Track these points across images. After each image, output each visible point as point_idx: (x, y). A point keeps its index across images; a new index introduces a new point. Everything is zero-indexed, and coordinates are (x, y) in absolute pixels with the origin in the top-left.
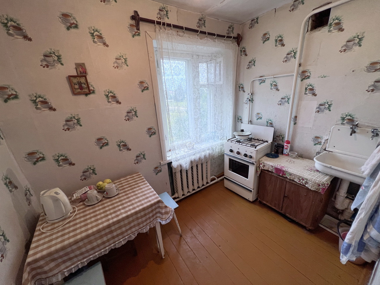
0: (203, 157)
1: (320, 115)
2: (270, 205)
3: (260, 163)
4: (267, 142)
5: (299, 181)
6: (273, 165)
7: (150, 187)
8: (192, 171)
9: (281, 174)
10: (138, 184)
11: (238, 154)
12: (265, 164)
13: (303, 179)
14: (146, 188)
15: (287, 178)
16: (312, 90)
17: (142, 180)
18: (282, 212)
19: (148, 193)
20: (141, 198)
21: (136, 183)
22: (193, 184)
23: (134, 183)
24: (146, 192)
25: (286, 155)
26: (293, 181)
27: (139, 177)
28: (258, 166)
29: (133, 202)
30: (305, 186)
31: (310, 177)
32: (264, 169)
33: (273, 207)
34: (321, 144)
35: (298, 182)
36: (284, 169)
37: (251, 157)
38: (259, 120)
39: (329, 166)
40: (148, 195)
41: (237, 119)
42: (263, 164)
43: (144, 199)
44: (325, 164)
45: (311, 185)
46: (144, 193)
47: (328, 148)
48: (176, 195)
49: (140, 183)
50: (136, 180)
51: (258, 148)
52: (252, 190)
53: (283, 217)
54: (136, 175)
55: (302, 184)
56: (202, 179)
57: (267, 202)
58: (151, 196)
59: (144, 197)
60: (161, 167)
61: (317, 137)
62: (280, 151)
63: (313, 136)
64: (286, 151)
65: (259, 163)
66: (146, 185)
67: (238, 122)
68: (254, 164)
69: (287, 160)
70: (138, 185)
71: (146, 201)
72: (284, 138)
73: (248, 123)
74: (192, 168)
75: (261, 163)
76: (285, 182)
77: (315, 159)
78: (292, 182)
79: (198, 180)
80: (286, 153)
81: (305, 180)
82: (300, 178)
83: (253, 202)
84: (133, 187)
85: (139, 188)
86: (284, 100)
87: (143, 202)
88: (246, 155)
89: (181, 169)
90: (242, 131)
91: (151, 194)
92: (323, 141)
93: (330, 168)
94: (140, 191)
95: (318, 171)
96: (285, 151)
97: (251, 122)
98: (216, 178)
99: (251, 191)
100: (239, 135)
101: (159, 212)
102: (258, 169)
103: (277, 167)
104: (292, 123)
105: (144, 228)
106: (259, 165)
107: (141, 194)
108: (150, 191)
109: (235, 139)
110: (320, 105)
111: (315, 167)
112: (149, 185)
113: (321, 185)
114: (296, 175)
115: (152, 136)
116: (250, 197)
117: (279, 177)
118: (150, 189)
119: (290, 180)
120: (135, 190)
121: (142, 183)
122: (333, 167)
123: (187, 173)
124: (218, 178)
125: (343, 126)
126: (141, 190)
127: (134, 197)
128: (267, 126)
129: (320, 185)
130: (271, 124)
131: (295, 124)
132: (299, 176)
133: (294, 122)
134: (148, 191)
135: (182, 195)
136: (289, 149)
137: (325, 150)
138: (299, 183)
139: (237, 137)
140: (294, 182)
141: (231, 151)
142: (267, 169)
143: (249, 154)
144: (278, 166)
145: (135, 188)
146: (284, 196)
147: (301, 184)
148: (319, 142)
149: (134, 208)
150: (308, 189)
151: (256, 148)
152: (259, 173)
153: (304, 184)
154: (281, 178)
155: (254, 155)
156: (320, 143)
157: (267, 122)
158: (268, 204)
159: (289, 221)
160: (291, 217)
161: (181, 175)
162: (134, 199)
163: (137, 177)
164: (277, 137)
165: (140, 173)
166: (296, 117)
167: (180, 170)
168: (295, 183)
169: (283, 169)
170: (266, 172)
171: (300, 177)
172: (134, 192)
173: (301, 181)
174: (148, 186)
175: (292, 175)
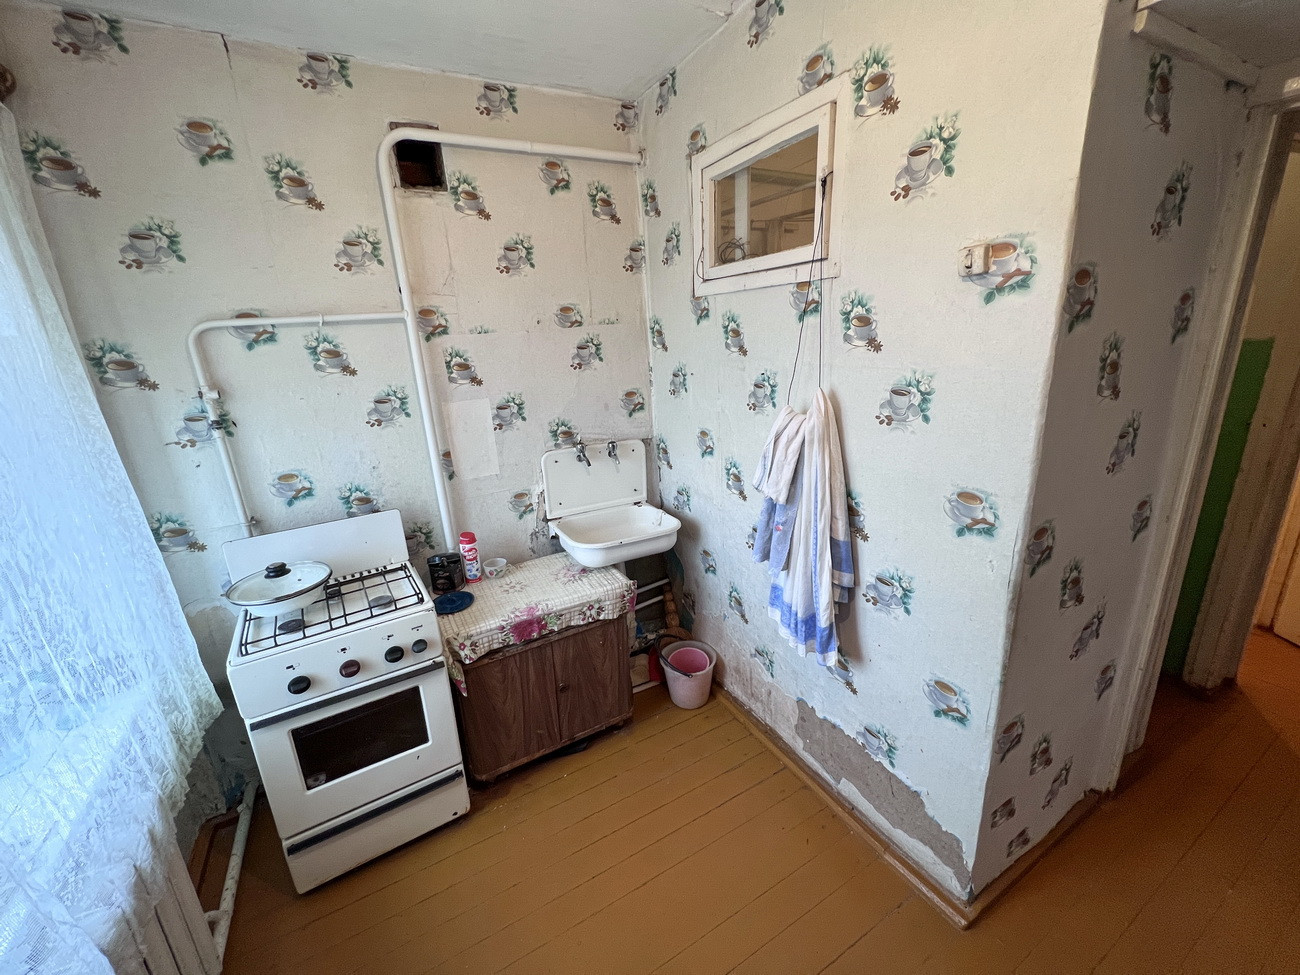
1: (508, 434)
4: (405, 568)
5: (583, 620)
6: (504, 623)
9: (534, 635)
12: (474, 639)
13: (591, 607)
15: (552, 632)
16: (465, 367)
18: (565, 742)
25: (480, 578)
26: (569, 628)
28: (451, 661)
30: (599, 620)
31: (601, 590)
32: (479, 655)
33: (537, 755)
35: (582, 623)
42: (468, 643)
45: (611, 607)
47: (551, 511)
52: (461, 766)
53: (567, 754)
55: (590, 620)
57: (514, 759)
61: (519, 496)
63: (509, 496)
64: (476, 567)
68: (439, 665)
75: (462, 644)
76: (549, 649)
78: (566, 634)
81: (597, 606)
82: (584, 609)
83: (473, 810)
86: (388, 407)
90: (279, 570)
92: (535, 500)
93: (621, 545)
95: (585, 571)
96: (473, 570)
97: (256, 524)
99: (457, 775)
102: (455, 672)
103: (518, 620)
110: (499, 408)
111: (577, 564)
113: (626, 593)
114: (575, 607)
117: (529, 647)
119: (561, 631)
125: (560, 452)
128: (351, 515)
129: (624, 596)
130: (367, 500)
131: (451, 476)
132: (578, 606)
133: (447, 470)
137: (546, 519)
138: (585, 622)
140: (571, 633)
141: (301, 685)
142: (487, 649)
144: (518, 613)
146: (559, 691)
147: (589, 624)
148: (527, 507)
150: (608, 623)
151: (421, 601)
153: (597, 618)
154: (536, 644)
156: (529, 509)
157: (347, 500)
158: (516, 765)
159: (585, 748)
160: (588, 732)
166: (447, 455)
168: (575, 631)
169: (537, 613)
171: (583, 605)
173: (588, 613)
175: (562, 615)
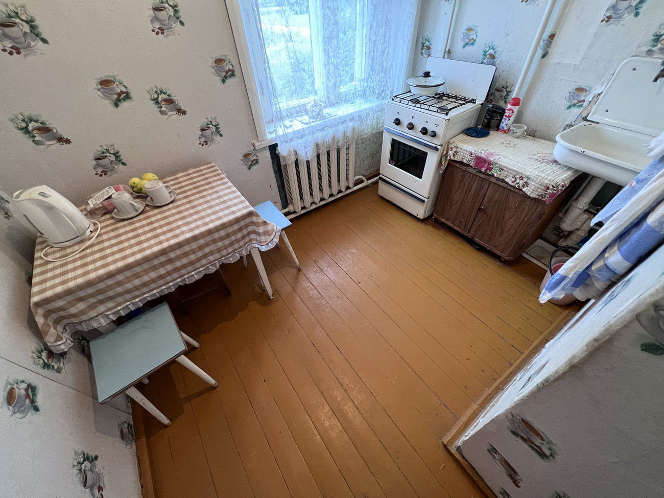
0: (339, 135)
2: (450, 225)
3: (450, 147)
4: (473, 101)
5: (513, 182)
6: (473, 152)
7: (234, 189)
8: (319, 163)
9: (483, 170)
10: (210, 183)
11: (410, 129)
12: (458, 150)
13: (521, 178)
14: (227, 191)
15: (493, 175)
17: (219, 177)
18: (469, 235)
19: (231, 200)
20: (217, 208)
21: (206, 181)
22: (320, 189)
23: (203, 182)
24: (226, 198)
25: (505, 131)
26: (503, 181)
27: (212, 172)
28: (445, 153)
29: (203, 214)
31: (536, 173)
33: (456, 228)
34: (582, 106)
35: (511, 183)
36: (492, 159)
37: (434, 135)
38: (468, 48)
39: (580, 149)
40: (230, 203)
41: (421, 46)
42: (454, 150)
43: (222, 210)
44: (573, 147)
45: (533, 188)
46: (222, 200)
47: (594, 113)
48: (290, 208)
49: (215, 181)
50: (207, 176)
51: (452, 114)
52: (426, 200)
53: (469, 243)
54: (206, 167)
56: (339, 181)
57: (448, 220)
58: (235, 205)
59: (222, 206)
60: (257, 155)
61: (580, 90)
62: (494, 123)
63: (573, 87)
64: (507, 122)
65: (448, 148)
66: (226, 186)
67: (422, 53)
68: (437, 149)
69: (503, 140)
70: (210, 186)
71: (226, 212)
72: (510, 92)
73: (442, 56)
74: (318, 157)
75: (452, 148)
76: (487, 184)
77: (558, 138)
78: (500, 183)
79: (330, 181)
80: (504, 126)
81: (525, 180)
82: (518, 176)
83: (424, 221)
84: (202, 188)
85: (213, 190)
87: (221, 214)
88: (424, 131)
89: (297, 160)
90: (427, 75)
91: (235, 201)
92: (589, 99)
93: (582, 154)
94: (214, 196)
95: (556, 162)
96: (505, 123)
97: (449, 53)
98: (364, 179)
99: (423, 201)
100: (418, 86)
101: (255, 232)
102: (443, 159)
104: (540, 52)
105: (230, 256)
106: (447, 152)
107: (217, 201)
108: (235, 195)
109: (409, 94)
111: (551, 154)
112: (231, 186)
113: (551, 187)
115: (228, 81)
116: (420, 211)
118: (234, 192)
119: (498, 179)
120: (205, 193)
121: (219, 182)
122: (588, 152)
123: (308, 168)
124: (368, 179)
125: (648, 59)
126: (218, 195)
127: (205, 206)
128: (482, 62)
129: (548, 188)
130: (492, 57)
131: (544, 56)
133: (544, 50)
134: (231, 196)
135: (300, 209)
136: (512, 118)
137: (585, 119)
139: (414, 91)
140: (503, 184)
141: (398, 122)
142: (460, 160)
143: (430, 128)
145: (205, 190)
146: (480, 209)
147: (514, 187)
148: (580, 101)
149: (205, 224)
150: (525, 195)
151: (447, 114)
152: (443, 168)
153: (521, 187)
154: (482, 176)
155: (440, 131)
156: (580, 104)
157: (485, 53)
158: (447, 223)
159: (477, 249)
160: (481, 243)
161: (298, 171)
162: (205, 210)
163: (209, 170)
164: (497, 91)
165: (213, 164)
166: (552, 36)
167: (294, 161)
168: (505, 185)
170: (458, 165)
172: (204, 197)
173: (518, 180)
174: (229, 187)
175: (503, 170)
